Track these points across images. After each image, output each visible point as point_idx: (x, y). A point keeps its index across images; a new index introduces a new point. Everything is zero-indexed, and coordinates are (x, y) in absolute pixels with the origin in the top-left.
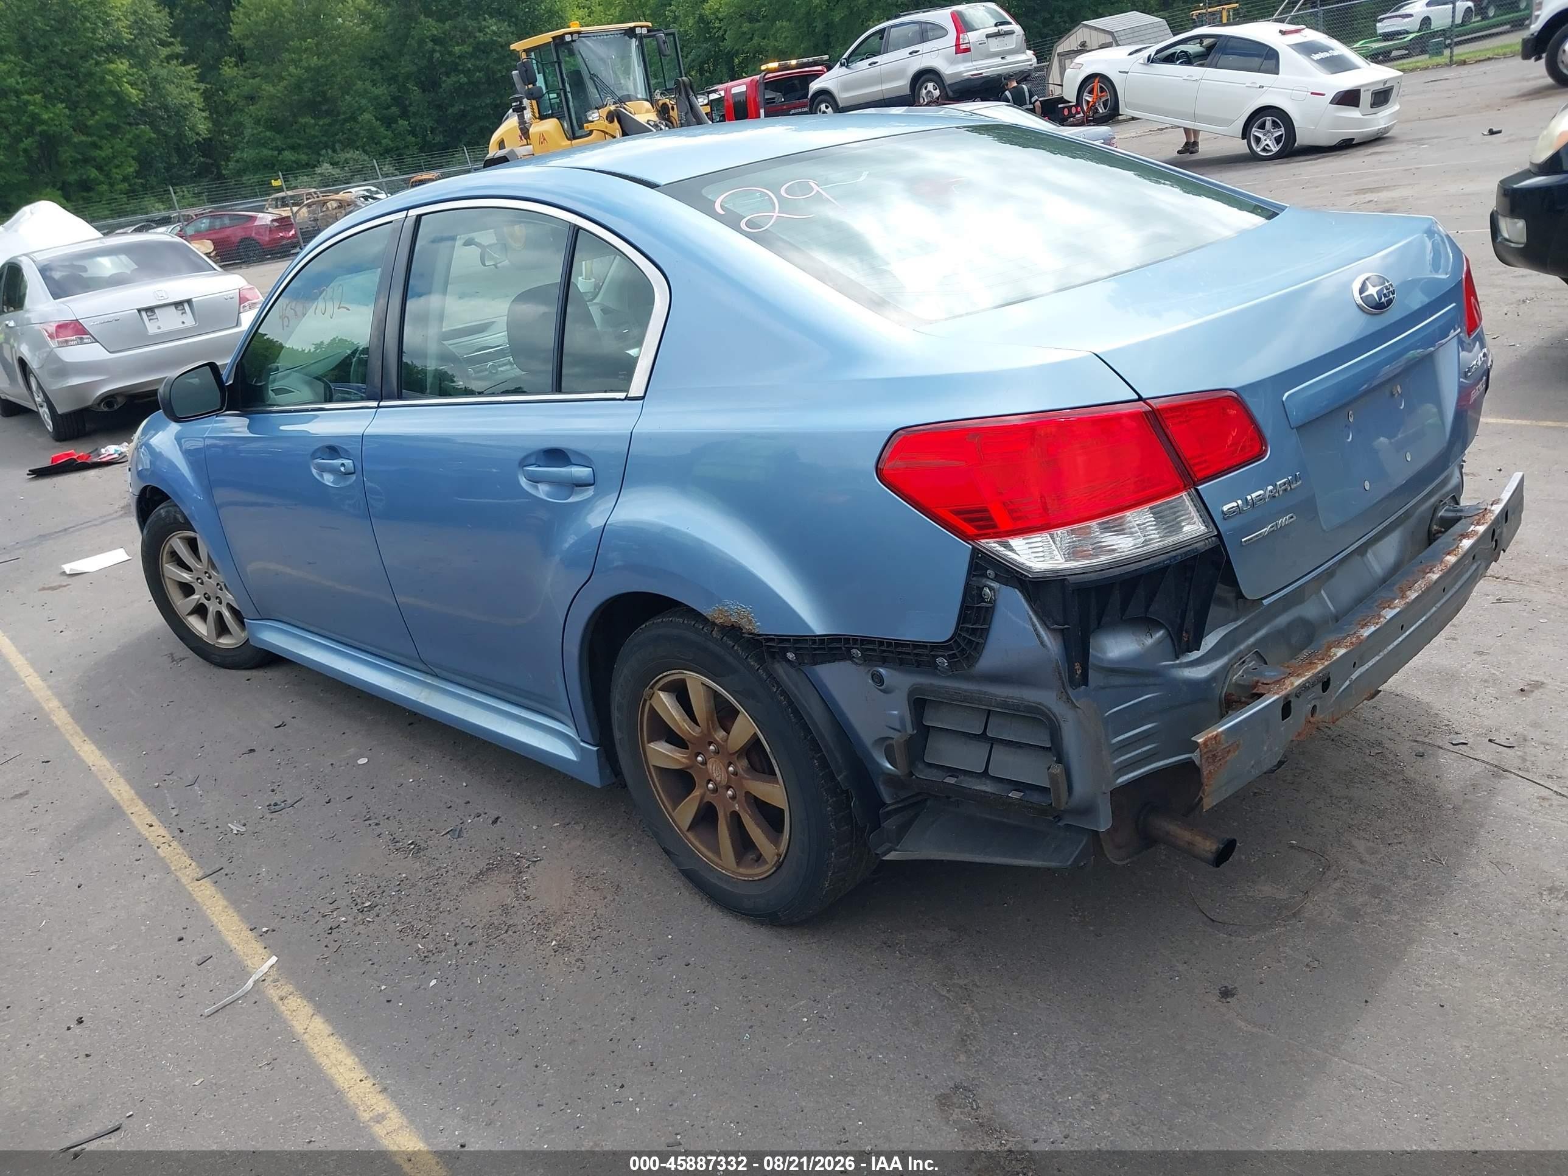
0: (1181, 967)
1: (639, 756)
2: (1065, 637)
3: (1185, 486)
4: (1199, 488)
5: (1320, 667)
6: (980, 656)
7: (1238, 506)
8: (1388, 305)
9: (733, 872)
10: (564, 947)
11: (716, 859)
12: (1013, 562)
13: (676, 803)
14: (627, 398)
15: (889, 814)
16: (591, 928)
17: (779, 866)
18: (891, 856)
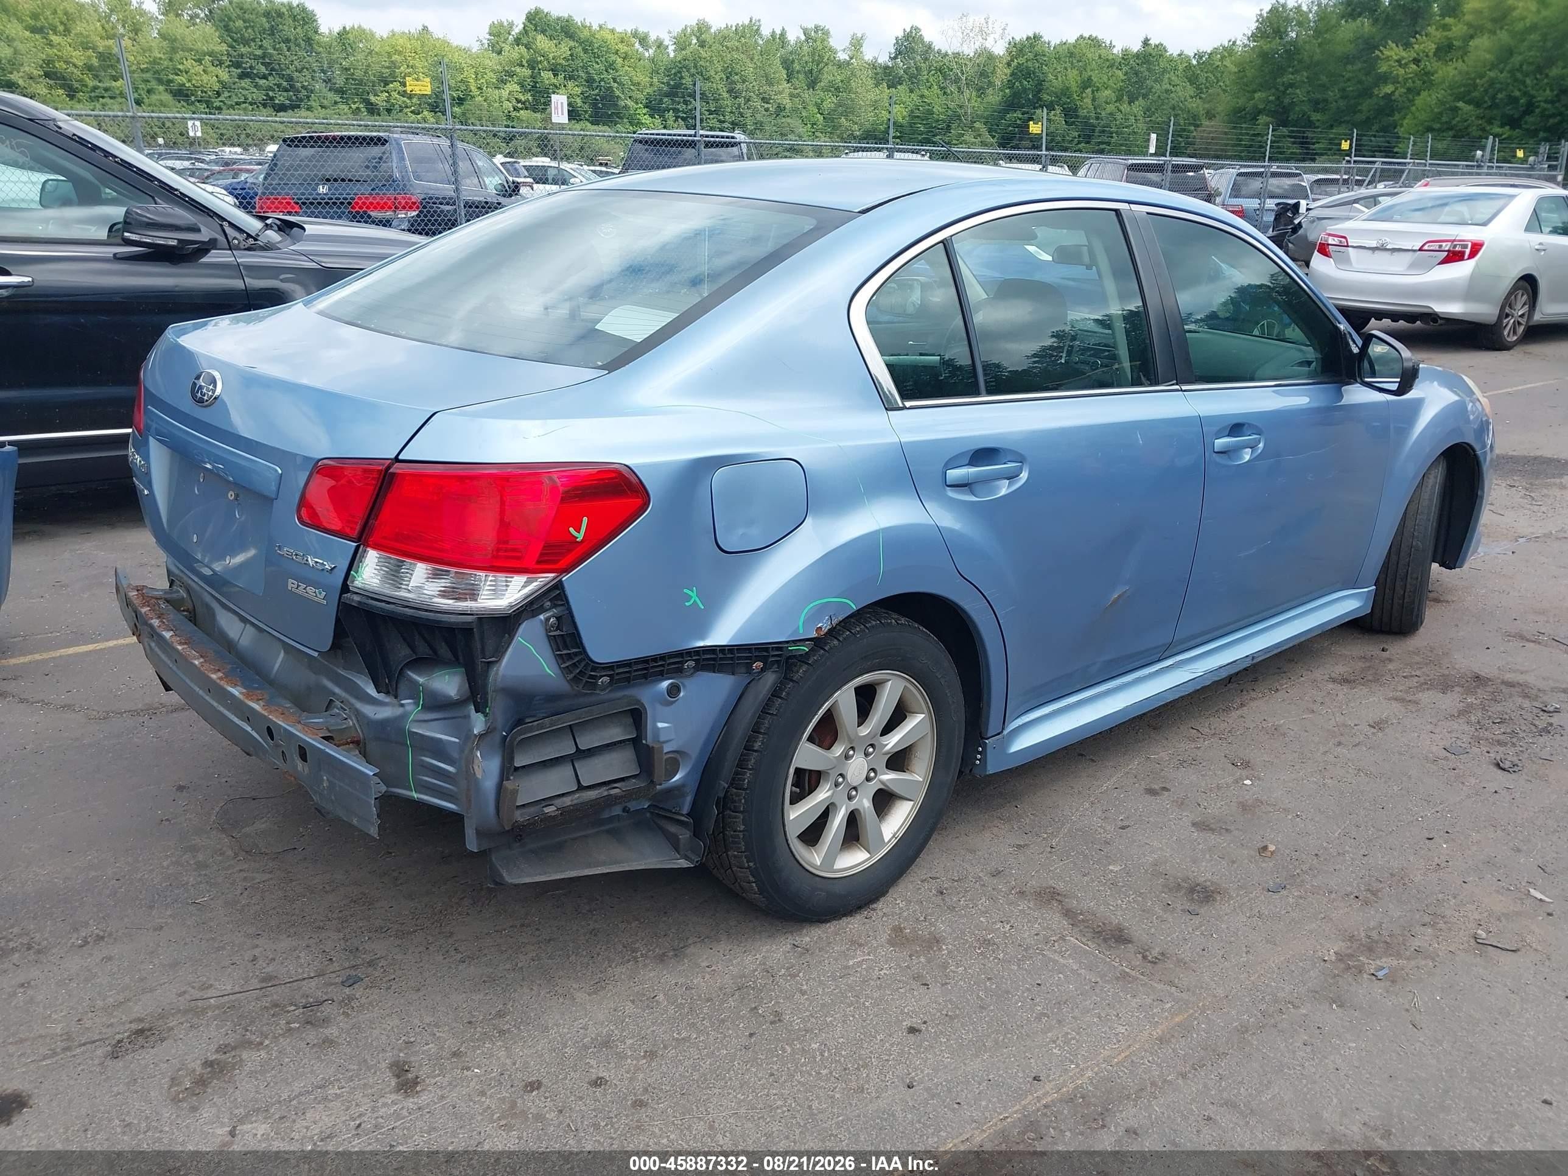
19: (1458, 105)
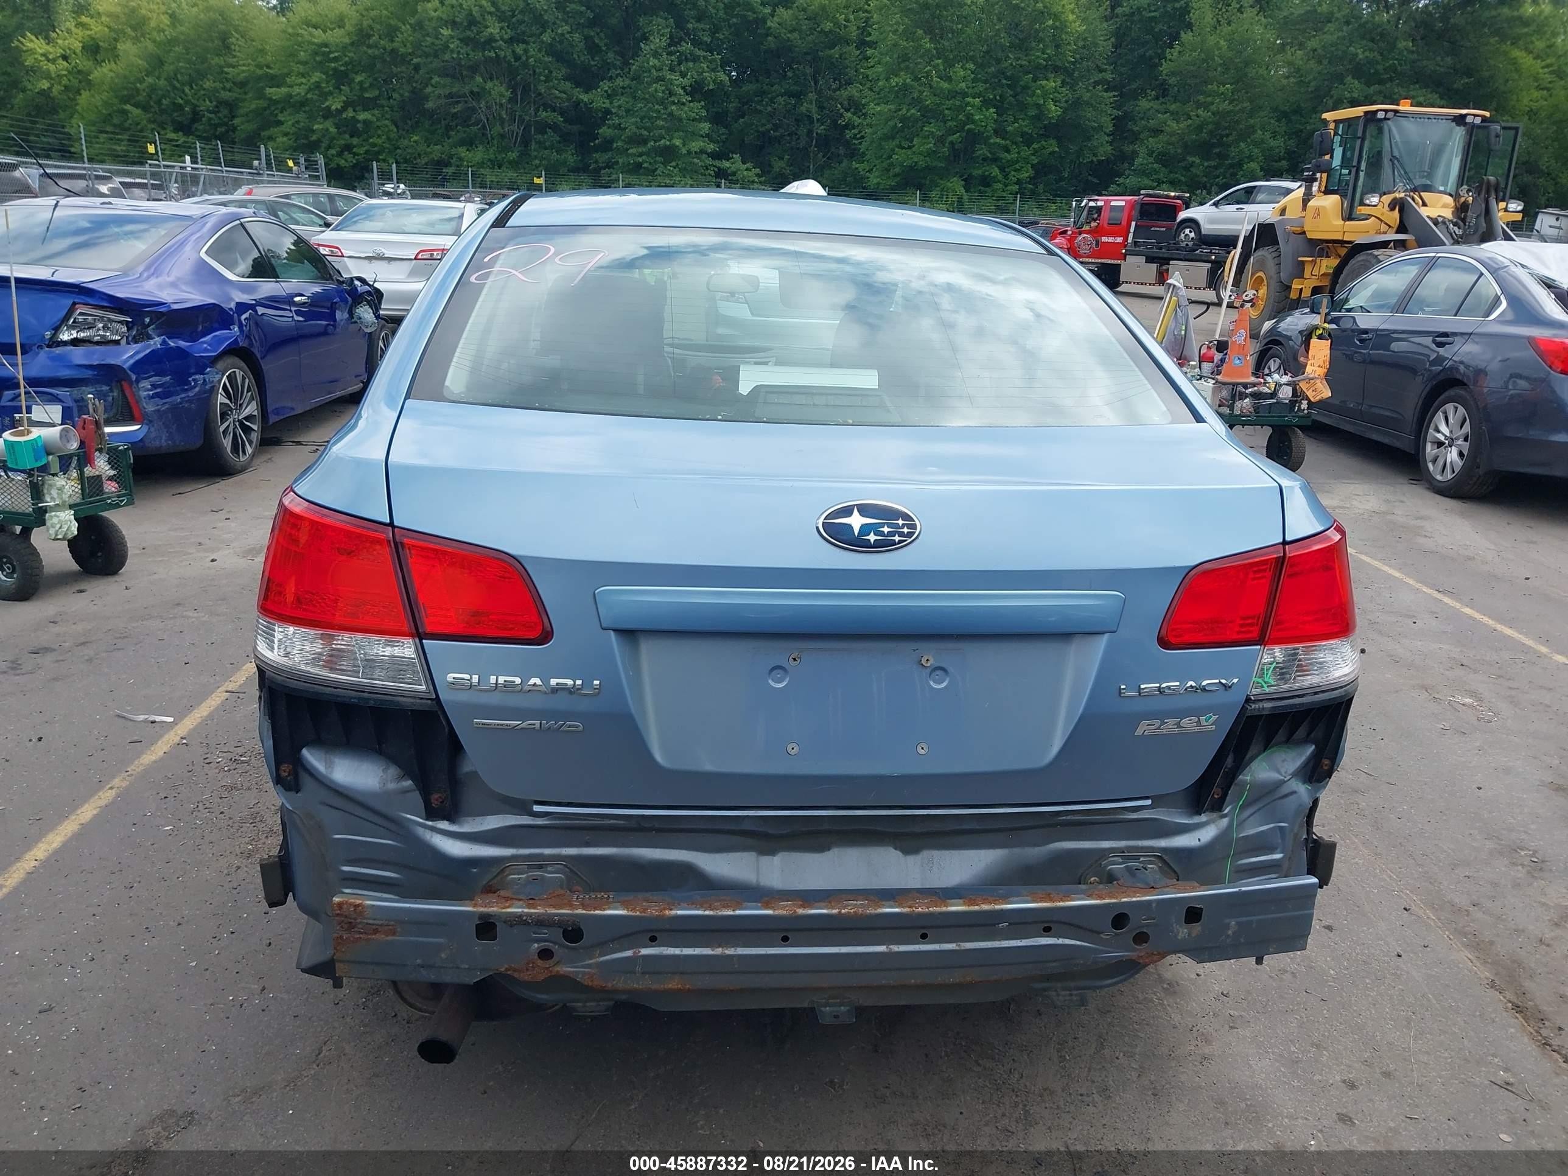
3: (410, 634)
4: (426, 641)
5: (566, 911)
7: (471, 680)
19: (125, 107)
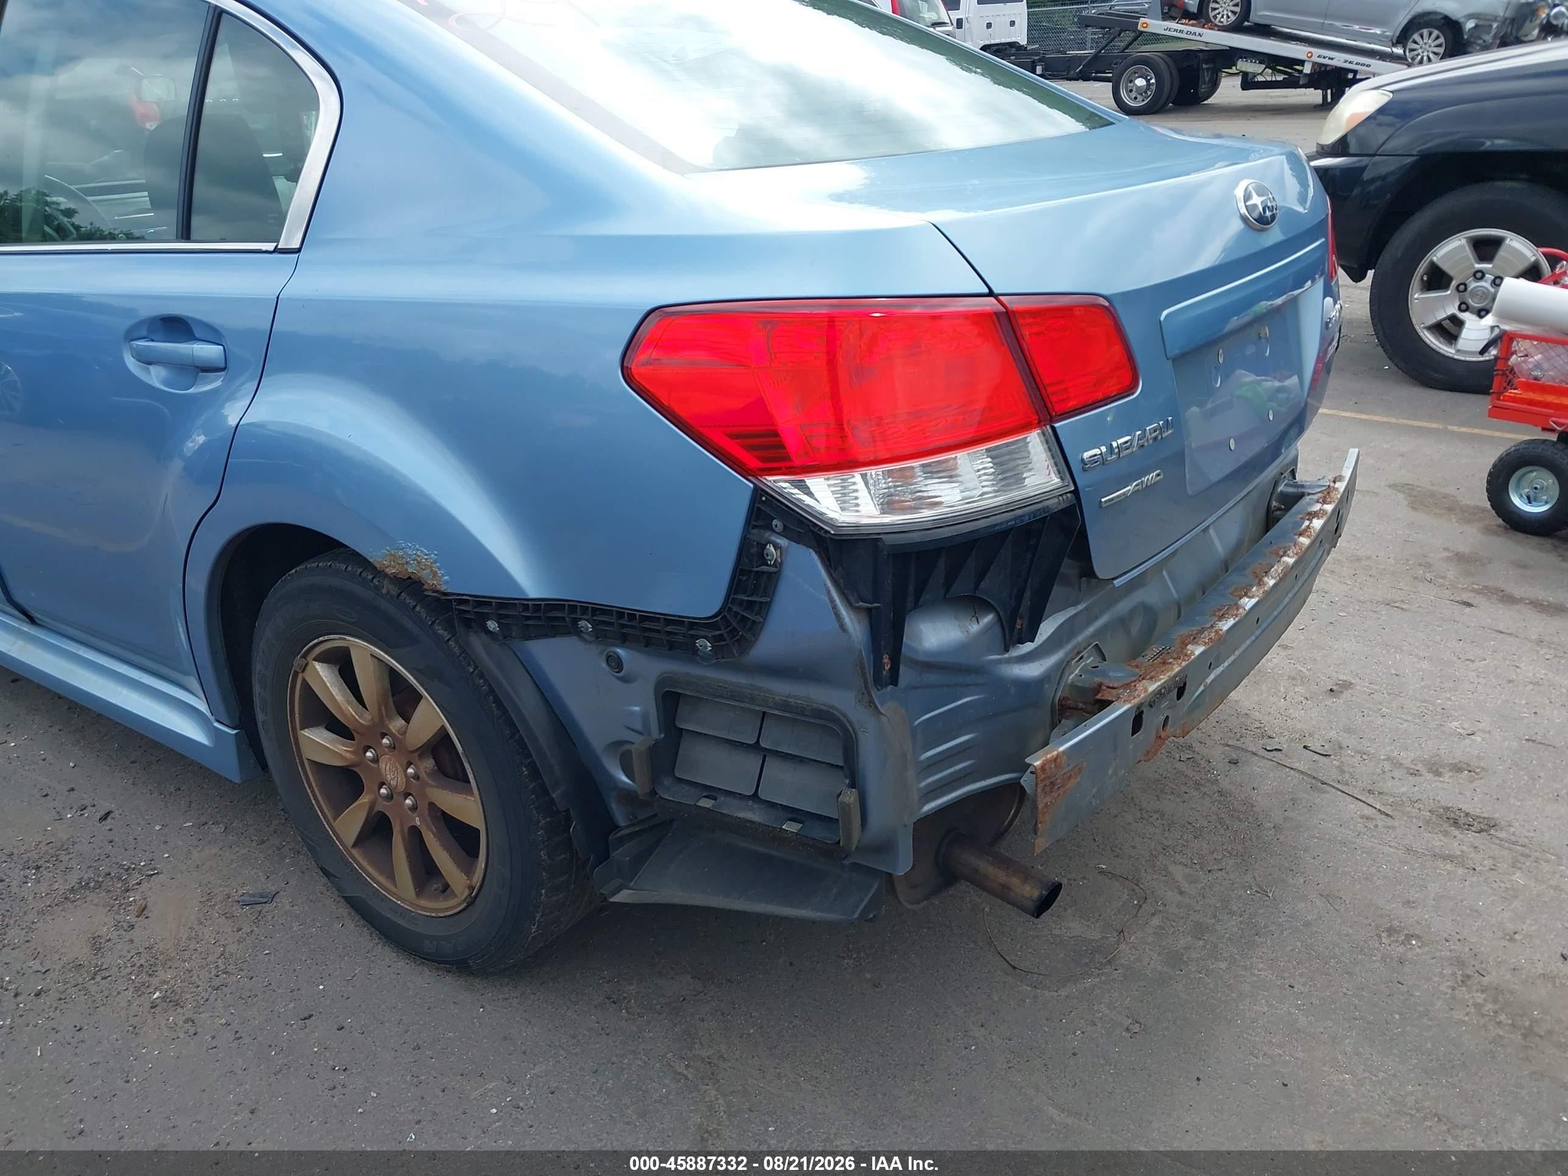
0: (978, 1032)
1: (290, 747)
2: (872, 618)
3: (1039, 422)
4: (1056, 425)
5: (1177, 669)
6: (757, 639)
7: (1101, 454)
8: (1272, 221)
9: (412, 904)
10: (172, 1001)
11: (392, 888)
12: (809, 510)
13: (338, 810)
14: (276, 250)
15: (621, 841)
16: (214, 972)
17: (471, 902)
18: (623, 896)
